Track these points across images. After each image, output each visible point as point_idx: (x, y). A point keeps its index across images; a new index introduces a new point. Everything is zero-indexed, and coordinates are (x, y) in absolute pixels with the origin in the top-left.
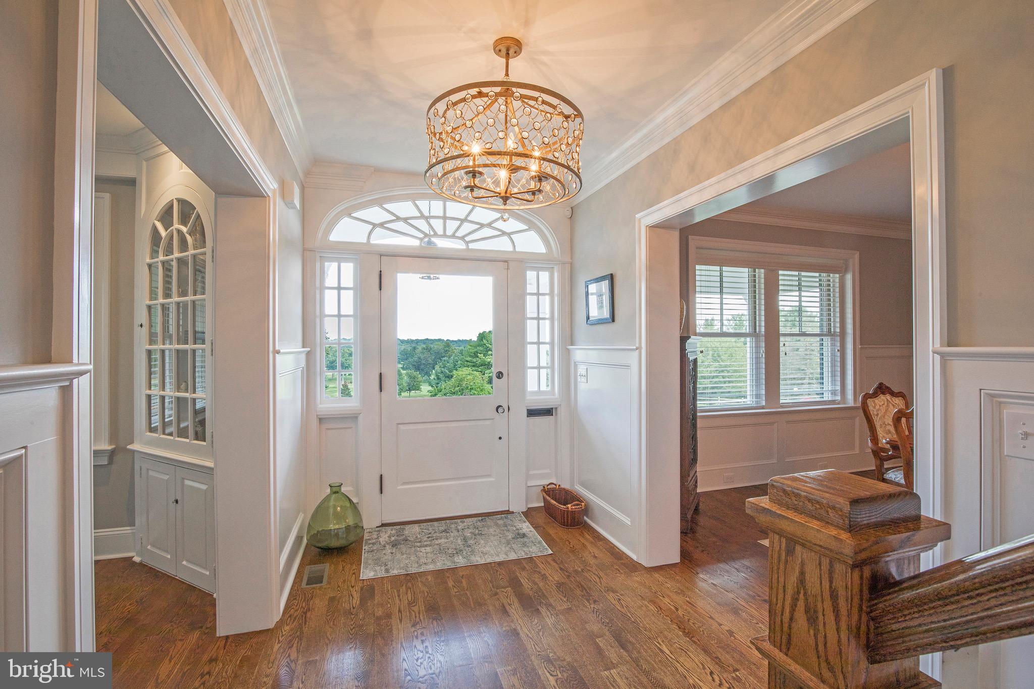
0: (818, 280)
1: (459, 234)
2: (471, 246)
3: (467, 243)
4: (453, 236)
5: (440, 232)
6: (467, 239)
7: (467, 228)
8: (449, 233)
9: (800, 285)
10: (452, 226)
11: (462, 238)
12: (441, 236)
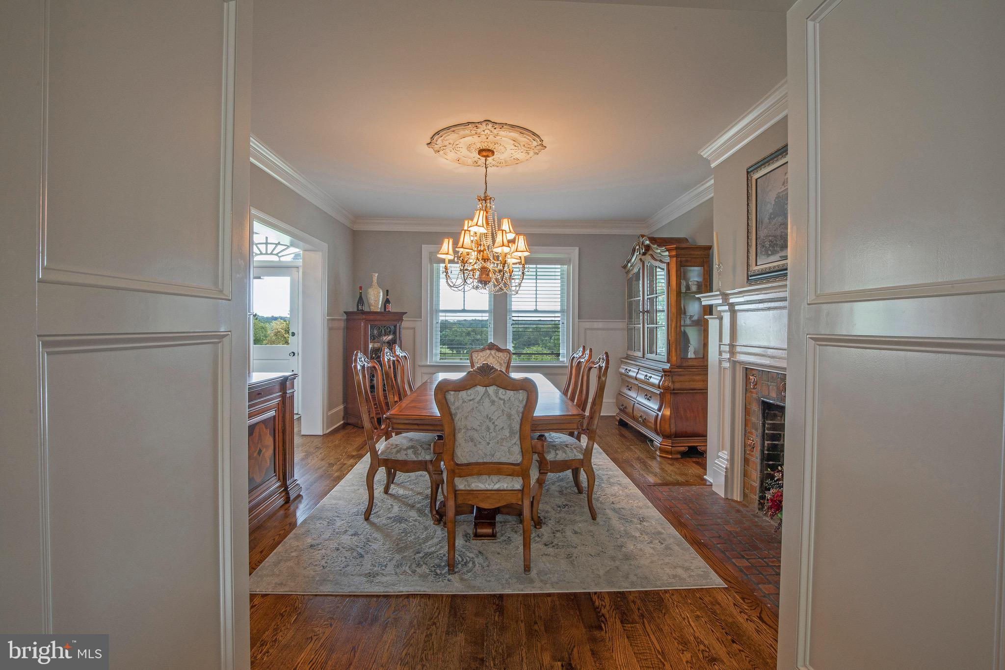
0: (559, 270)
1: (274, 252)
2: (282, 259)
3: (279, 257)
4: (271, 254)
5: (264, 252)
6: (280, 255)
7: (280, 248)
8: (269, 252)
9: (536, 278)
10: (270, 248)
11: (277, 254)
12: (264, 254)
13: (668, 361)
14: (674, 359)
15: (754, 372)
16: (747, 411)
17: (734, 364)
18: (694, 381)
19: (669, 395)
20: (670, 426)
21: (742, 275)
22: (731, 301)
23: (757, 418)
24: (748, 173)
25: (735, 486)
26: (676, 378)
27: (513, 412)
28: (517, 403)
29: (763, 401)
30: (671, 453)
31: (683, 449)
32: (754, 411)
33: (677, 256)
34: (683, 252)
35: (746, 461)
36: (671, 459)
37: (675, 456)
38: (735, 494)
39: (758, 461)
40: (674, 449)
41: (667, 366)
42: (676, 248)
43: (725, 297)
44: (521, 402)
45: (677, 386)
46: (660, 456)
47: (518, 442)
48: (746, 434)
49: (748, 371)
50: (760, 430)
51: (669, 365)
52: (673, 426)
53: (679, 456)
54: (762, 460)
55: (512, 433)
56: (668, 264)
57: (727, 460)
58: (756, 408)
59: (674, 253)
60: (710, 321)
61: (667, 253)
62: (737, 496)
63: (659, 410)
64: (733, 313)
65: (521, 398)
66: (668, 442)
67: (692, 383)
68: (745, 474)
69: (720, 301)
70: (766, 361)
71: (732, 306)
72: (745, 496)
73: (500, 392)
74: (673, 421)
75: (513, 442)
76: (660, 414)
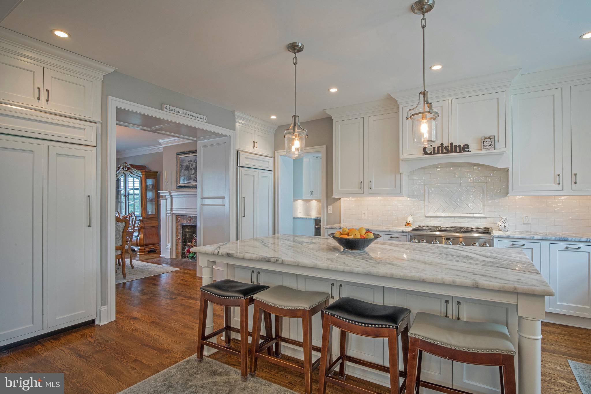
13: (141, 216)
14: (144, 215)
15: (179, 216)
16: (177, 229)
17: (172, 214)
18: (151, 223)
19: (142, 229)
20: (143, 242)
21: (174, 186)
22: (172, 194)
23: (180, 230)
24: (177, 155)
25: (173, 254)
26: (145, 223)
27: (121, 229)
28: (122, 226)
29: (182, 225)
30: (144, 252)
31: (148, 250)
32: (179, 228)
33: (145, 175)
34: (147, 173)
35: (177, 245)
36: (144, 254)
37: (146, 253)
38: (173, 256)
39: (181, 244)
40: (145, 250)
41: (141, 218)
42: (145, 172)
43: (170, 193)
44: (123, 226)
45: (146, 225)
46: (139, 254)
47: (121, 239)
48: (177, 236)
49: (177, 216)
50: (181, 234)
51: (142, 217)
52: (145, 241)
53: (147, 253)
54: (182, 243)
55: (120, 236)
56: (141, 177)
57: (170, 246)
58: (180, 227)
59: (144, 173)
60: (162, 200)
61: (141, 173)
62: (174, 257)
63: (138, 236)
64: (172, 198)
65: (123, 225)
66: (143, 248)
67: (151, 224)
68: (177, 249)
69: (168, 194)
70: (184, 212)
71: (172, 195)
72: (177, 256)
73: (117, 223)
74: (145, 239)
75: (120, 239)
76: (139, 238)
